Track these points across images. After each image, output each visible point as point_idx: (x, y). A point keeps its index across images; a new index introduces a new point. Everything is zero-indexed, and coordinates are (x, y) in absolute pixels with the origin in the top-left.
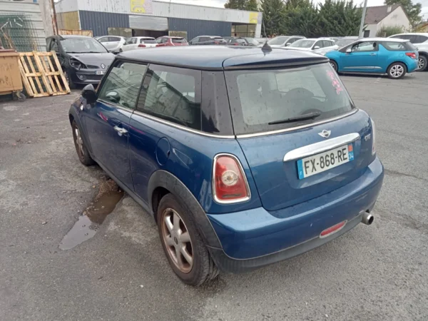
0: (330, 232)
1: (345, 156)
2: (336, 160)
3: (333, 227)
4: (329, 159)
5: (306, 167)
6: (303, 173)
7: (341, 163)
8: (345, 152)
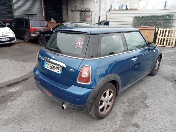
0: (48, 93)
1: (59, 71)
2: (55, 69)
3: (48, 92)
4: (53, 67)
5: (46, 65)
6: (45, 66)
7: (56, 72)
8: (59, 69)
